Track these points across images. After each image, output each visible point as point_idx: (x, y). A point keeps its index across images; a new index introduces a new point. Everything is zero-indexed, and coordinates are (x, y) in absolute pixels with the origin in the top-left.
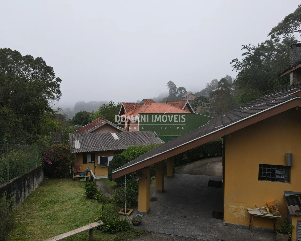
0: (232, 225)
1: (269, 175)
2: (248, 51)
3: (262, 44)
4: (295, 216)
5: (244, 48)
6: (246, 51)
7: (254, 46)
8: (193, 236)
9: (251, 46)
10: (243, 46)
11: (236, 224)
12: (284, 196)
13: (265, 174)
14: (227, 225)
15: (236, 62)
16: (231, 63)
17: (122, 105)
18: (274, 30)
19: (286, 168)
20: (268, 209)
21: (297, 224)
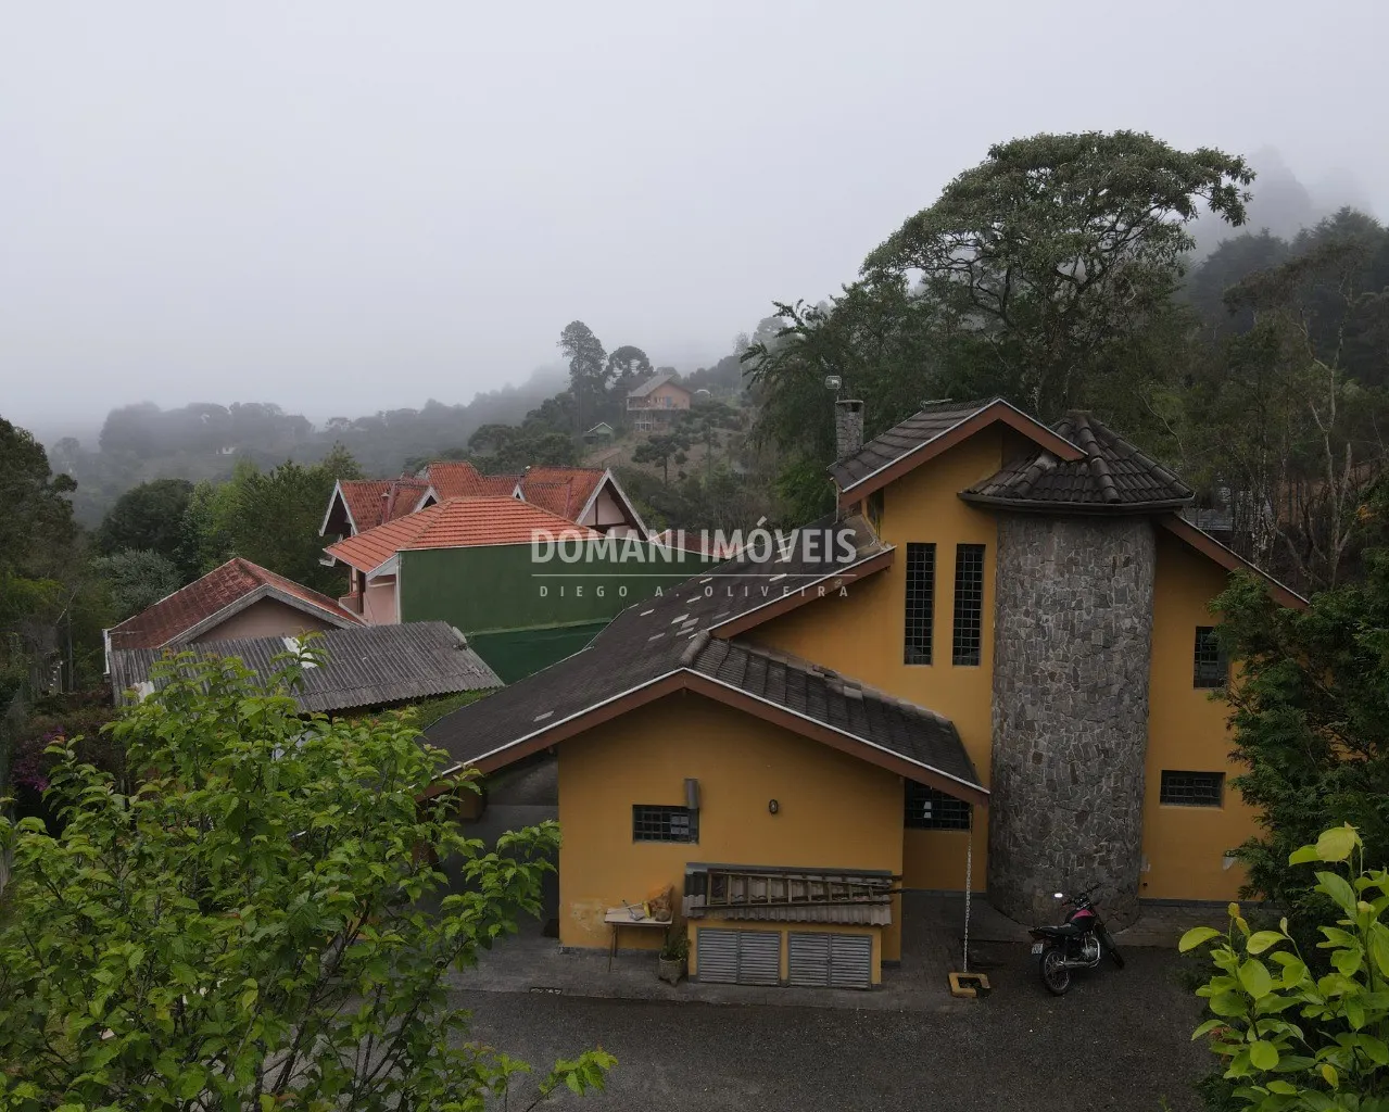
0: (578, 949)
3: (855, 284)
4: (691, 918)
5: (782, 313)
6: (789, 322)
7: (816, 309)
8: (474, 985)
9: (803, 307)
10: (777, 304)
11: (586, 946)
12: (687, 877)
13: (648, 827)
14: (567, 951)
15: (761, 355)
16: (745, 358)
17: (335, 494)
19: (691, 813)
20: (646, 908)
21: (699, 937)
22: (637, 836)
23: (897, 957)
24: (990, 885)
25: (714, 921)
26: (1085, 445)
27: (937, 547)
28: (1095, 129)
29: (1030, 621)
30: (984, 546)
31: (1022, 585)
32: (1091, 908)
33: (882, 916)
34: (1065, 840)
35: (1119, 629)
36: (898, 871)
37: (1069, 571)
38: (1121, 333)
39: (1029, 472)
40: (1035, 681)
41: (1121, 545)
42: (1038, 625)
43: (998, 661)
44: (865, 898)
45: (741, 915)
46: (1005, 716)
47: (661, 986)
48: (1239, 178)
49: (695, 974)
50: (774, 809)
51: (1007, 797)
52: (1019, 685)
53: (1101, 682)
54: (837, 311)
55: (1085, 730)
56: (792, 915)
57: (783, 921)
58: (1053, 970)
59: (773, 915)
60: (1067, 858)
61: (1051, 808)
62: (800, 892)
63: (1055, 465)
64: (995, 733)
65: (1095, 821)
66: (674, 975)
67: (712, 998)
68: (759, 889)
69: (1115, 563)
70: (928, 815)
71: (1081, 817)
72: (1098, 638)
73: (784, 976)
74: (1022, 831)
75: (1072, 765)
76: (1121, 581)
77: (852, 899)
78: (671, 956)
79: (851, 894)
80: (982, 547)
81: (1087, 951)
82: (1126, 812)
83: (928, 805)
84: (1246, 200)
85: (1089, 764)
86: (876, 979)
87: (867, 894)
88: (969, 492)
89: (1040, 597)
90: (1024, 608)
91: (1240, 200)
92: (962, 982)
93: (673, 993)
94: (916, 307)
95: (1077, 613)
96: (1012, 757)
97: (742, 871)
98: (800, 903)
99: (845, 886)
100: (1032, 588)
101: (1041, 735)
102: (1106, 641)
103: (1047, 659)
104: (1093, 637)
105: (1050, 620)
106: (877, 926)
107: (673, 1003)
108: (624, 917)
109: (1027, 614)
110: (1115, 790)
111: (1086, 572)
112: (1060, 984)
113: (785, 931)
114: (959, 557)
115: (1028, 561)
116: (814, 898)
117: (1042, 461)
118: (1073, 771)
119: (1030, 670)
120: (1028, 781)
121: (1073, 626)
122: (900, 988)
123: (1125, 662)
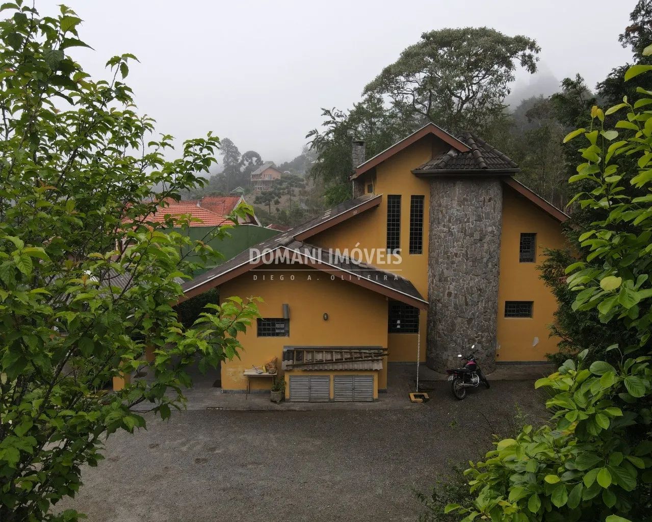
0: (230, 391)
1: (269, 330)
2: (333, 120)
3: (359, 103)
4: (286, 371)
5: (325, 114)
6: (328, 118)
7: (341, 112)
9: (335, 111)
10: (323, 109)
11: (235, 389)
12: (284, 352)
13: (265, 329)
14: (225, 392)
15: (315, 135)
16: (307, 136)
18: (369, 88)
19: (286, 321)
20: (264, 368)
21: (290, 380)
22: (259, 334)
23: (385, 387)
24: (427, 358)
25: (297, 372)
26: (471, 145)
27: (402, 197)
28: (469, 26)
29: (445, 229)
30: (424, 196)
31: (442, 212)
32: (474, 361)
33: (378, 366)
34: (462, 332)
35: (486, 231)
36: (385, 346)
37: (464, 205)
38: (482, 126)
39: (445, 158)
40: (448, 258)
41: (487, 193)
42: (449, 231)
43: (430, 251)
44: (370, 358)
45: (311, 368)
46: (434, 276)
47: (272, 404)
48: (534, 50)
49: (288, 398)
50: (326, 318)
51: (436, 314)
52: (440, 260)
53: (479, 257)
54: (352, 115)
55: (471, 279)
56: (336, 367)
57: (331, 370)
58: (458, 387)
59: (326, 368)
60: (463, 340)
61: (456, 318)
62: (339, 357)
63: (456, 154)
64: (430, 285)
65: (476, 323)
66: (278, 399)
67: (297, 409)
68: (319, 357)
69: (484, 199)
70: (399, 327)
71: (470, 321)
72: (477, 236)
73: (332, 397)
74: (443, 330)
75: (465, 297)
76: (487, 209)
77: (364, 359)
78: (277, 390)
79: (363, 356)
80: (422, 197)
81: (473, 380)
82: (490, 318)
83: (399, 322)
84: (537, 61)
85: (473, 296)
86: (376, 396)
87: (371, 357)
88: (417, 169)
89: (450, 217)
90: (443, 223)
91: (534, 61)
92: (416, 396)
93: (278, 407)
94: (388, 114)
95: (467, 224)
96: (438, 296)
97: (311, 349)
98: (338, 361)
99: (360, 353)
100: (446, 213)
101: (451, 284)
102: (481, 237)
103: (454, 247)
104: (475, 235)
105: (455, 228)
106: (376, 370)
107: (278, 411)
108: (253, 373)
109: (444, 226)
110: (485, 308)
111: (471, 205)
112: (461, 394)
113: (332, 375)
114: (412, 202)
115: (444, 201)
116: (346, 359)
117: (451, 152)
118: (466, 299)
119: (446, 253)
120: (445, 306)
121: (465, 230)
122: (387, 401)
123: (489, 248)
